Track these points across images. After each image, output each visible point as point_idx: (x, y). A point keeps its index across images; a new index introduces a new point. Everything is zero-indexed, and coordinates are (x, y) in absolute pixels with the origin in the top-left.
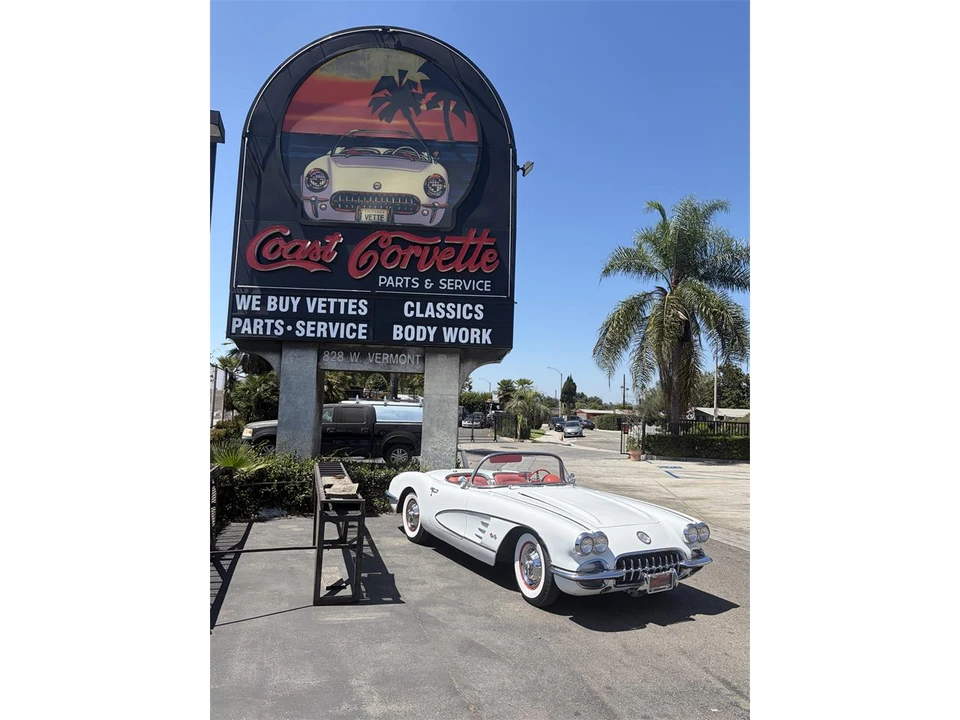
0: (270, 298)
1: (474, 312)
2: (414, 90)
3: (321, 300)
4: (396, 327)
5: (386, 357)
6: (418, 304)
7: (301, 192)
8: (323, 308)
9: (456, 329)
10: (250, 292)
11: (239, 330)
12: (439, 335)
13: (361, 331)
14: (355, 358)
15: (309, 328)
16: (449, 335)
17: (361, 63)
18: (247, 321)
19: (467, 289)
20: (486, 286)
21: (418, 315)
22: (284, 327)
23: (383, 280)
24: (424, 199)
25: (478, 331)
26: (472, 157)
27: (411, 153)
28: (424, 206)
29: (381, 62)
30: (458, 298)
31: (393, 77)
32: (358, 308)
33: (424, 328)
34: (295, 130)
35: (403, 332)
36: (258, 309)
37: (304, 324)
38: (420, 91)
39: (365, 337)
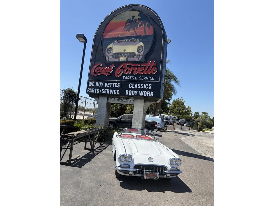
0: (96, 83)
1: (148, 86)
2: (136, 22)
3: (108, 83)
4: (126, 91)
5: (124, 100)
6: (133, 84)
7: (105, 54)
8: (109, 86)
9: (143, 92)
10: (92, 81)
11: (89, 91)
12: (138, 93)
13: (118, 92)
14: (116, 100)
15: (105, 91)
16: (141, 93)
17: (123, 16)
18: (91, 89)
19: (147, 79)
20: (153, 78)
21: (133, 87)
22: (99, 91)
23: (124, 77)
24: (137, 53)
25: (149, 92)
26: (151, 39)
27: (134, 40)
28: (137, 55)
29: (128, 15)
30: (144, 82)
31: (131, 19)
32: (117, 85)
33: (134, 91)
34: (105, 37)
35: (128, 92)
36: (94, 86)
37: (104, 90)
38: (138, 22)
39: (118, 94)
